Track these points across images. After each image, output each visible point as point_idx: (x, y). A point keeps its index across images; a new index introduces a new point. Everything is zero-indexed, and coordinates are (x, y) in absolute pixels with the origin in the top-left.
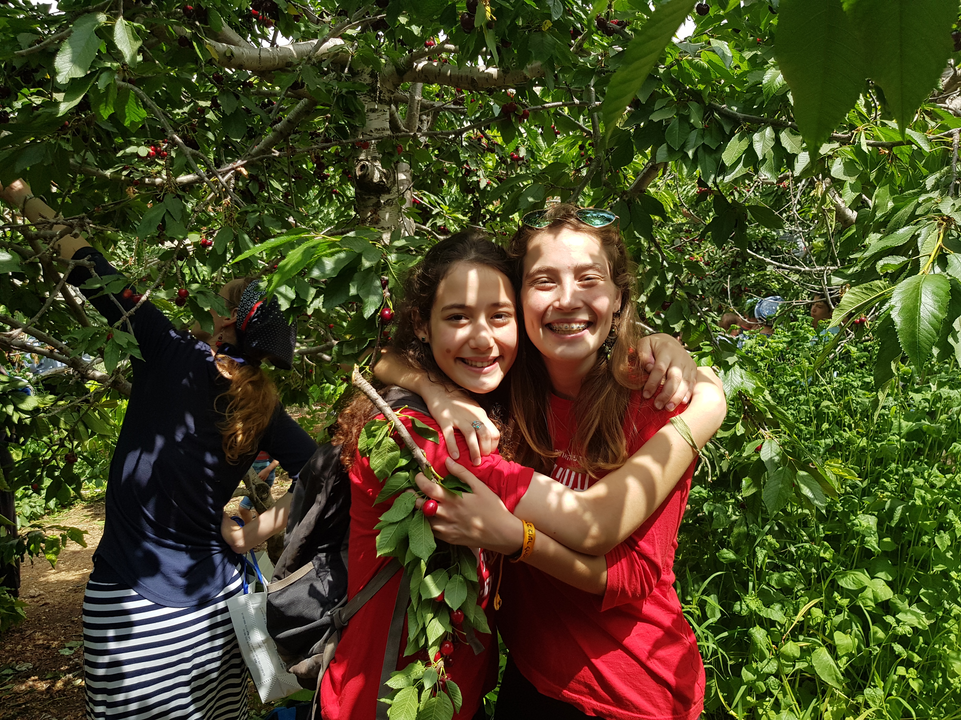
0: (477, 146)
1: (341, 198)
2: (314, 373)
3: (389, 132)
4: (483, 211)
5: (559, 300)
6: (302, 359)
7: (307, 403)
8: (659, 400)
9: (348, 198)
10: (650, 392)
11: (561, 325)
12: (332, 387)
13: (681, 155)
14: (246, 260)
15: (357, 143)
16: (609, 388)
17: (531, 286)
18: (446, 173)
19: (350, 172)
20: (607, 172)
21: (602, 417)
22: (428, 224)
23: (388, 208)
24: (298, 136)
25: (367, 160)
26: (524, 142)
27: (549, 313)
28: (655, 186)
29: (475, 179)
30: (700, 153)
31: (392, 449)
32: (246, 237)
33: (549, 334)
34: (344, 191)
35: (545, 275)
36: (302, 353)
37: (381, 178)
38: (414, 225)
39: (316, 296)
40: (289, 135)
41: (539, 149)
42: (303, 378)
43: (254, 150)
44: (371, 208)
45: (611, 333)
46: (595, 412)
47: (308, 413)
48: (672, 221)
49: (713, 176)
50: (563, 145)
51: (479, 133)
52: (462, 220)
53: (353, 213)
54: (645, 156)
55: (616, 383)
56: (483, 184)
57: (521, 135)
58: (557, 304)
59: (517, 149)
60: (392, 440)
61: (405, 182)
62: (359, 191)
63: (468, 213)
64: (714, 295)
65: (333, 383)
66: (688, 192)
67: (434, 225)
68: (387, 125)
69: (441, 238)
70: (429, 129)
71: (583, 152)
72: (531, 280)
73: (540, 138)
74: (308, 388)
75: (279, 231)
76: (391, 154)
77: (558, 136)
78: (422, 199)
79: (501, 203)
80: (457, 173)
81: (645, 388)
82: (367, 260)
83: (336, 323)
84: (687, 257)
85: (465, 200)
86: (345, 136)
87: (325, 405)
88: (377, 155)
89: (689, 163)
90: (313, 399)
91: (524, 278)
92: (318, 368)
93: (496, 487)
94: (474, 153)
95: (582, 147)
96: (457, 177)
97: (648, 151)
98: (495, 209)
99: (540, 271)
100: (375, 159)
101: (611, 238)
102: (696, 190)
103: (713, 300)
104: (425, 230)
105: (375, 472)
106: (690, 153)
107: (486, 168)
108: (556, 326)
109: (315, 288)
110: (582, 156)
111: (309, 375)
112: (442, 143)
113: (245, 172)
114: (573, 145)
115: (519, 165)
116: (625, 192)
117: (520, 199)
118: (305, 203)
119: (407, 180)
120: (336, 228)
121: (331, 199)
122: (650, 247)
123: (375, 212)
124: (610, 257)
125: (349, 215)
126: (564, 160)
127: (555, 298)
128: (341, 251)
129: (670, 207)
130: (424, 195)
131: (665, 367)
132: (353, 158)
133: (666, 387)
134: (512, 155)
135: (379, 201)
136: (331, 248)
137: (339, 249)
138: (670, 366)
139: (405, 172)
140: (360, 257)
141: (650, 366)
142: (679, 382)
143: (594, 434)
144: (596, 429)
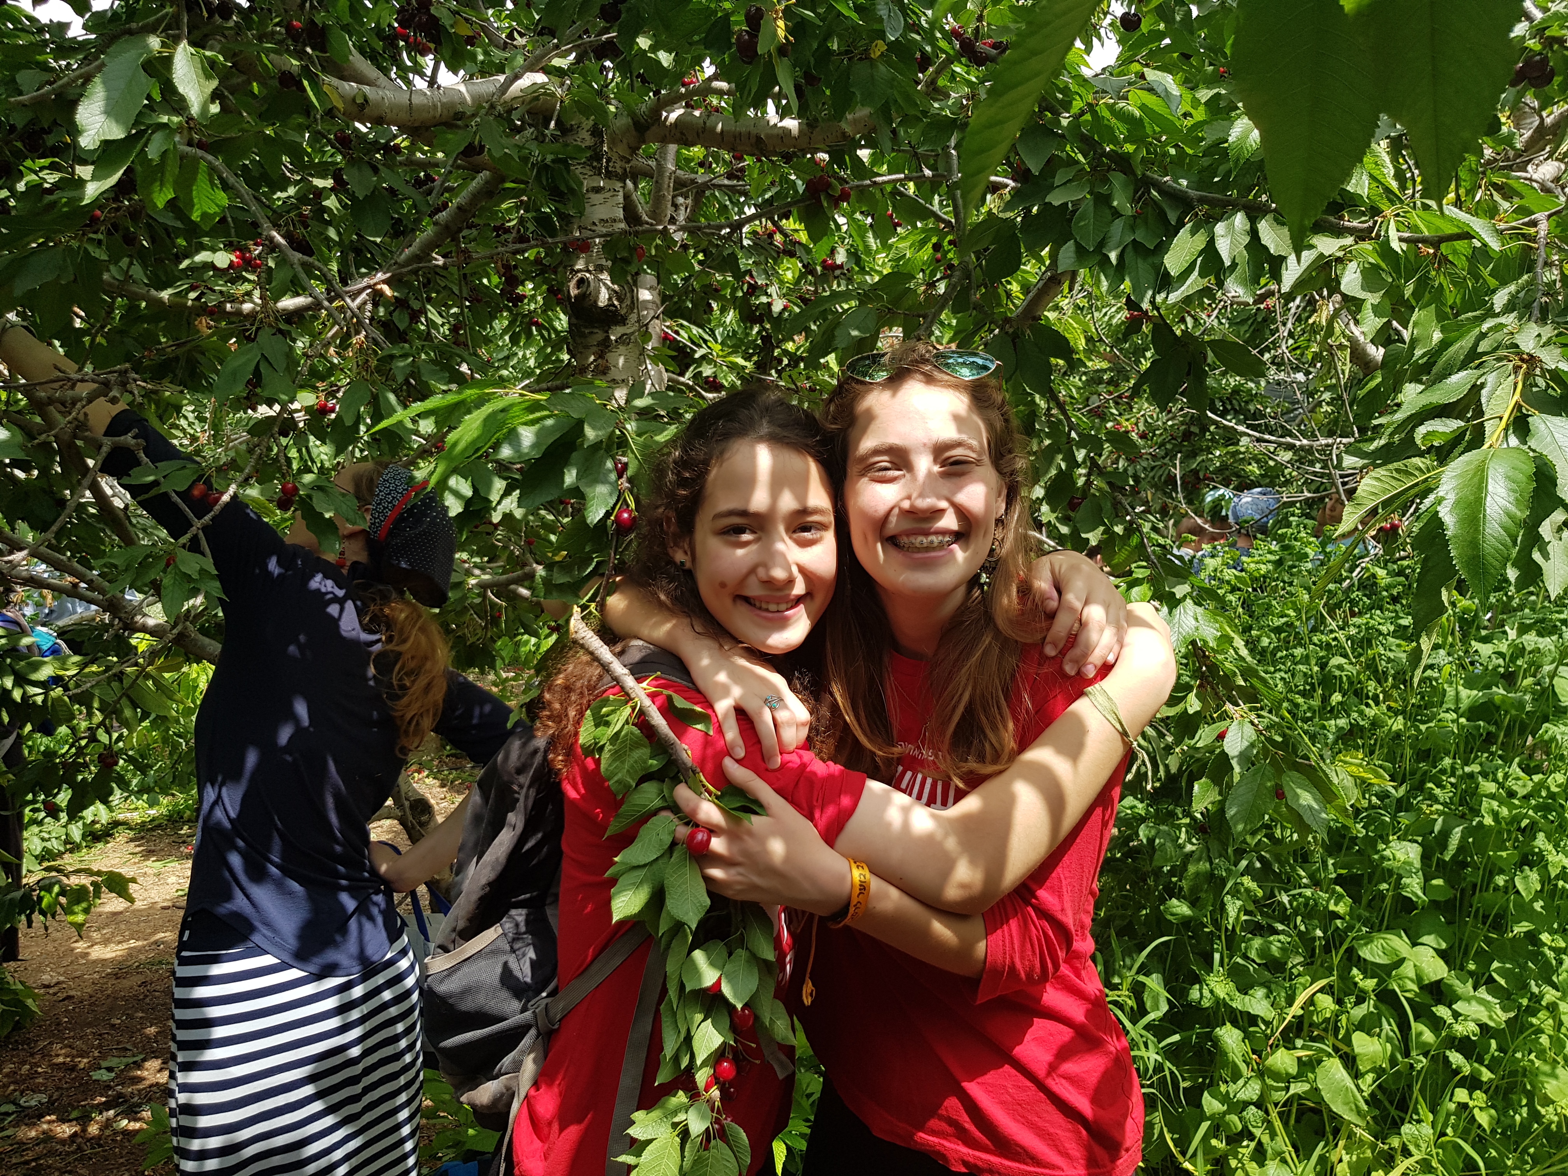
0: (767, 246)
1: (545, 333)
2: (504, 618)
3: (623, 225)
4: (776, 352)
5: (909, 497)
6: (484, 596)
7: (493, 667)
8: (1071, 661)
9: (557, 332)
10: (1055, 644)
11: (912, 539)
12: (533, 640)
13: (1098, 258)
14: (392, 430)
15: (572, 243)
16: (987, 640)
17: (863, 475)
18: (717, 290)
19: (559, 291)
20: (979, 287)
21: (974, 688)
22: (688, 374)
23: (622, 348)
24: (474, 232)
25: (588, 271)
26: (842, 239)
27: (893, 519)
28: (1057, 308)
29: (764, 299)
30: (1130, 255)
31: (637, 746)
32: (392, 397)
33: (893, 553)
34: (550, 321)
35: (885, 458)
36: (483, 587)
37: (610, 299)
38: (666, 376)
39: (507, 493)
40: (460, 230)
41: (868, 250)
42: (486, 627)
43: (403, 256)
44: (595, 349)
45: (992, 550)
46: (965, 680)
47: (495, 684)
48: (1086, 366)
49: (1150, 293)
50: (907, 244)
51: (770, 226)
52: (744, 368)
53: (566, 357)
54: (1041, 260)
55: (997, 632)
56: (777, 307)
57: (838, 227)
58: (906, 505)
59: (833, 251)
60: (636, 730)
61: (650, 305)
62: (574, 321)
63: (752, 355)
64: (1154, 486)
65: (535, 634)
66: (1110, 319)
67: (697, 376)
68: (620, 213)
70: (688, 219)
71: (939, 255)
72: (861, 466)
73: (870, 235)
74: (495, 642)
75: (444, 387)
76: (627, 261)
77: (899, 229)
78: (677, 333)
79: (806, 339)
80: (734, 290)
81: (1048, 639)
82: (594, 428)
83: (538, 536)
84: (1109, 425)
85: (747, 335)
86: (553, 232)
87: (522, 670)
88: (603, 262)
89: (1111, 272)
90: (503, 659)
91: (850, 462)
92: (510, 609)
93: (805, 805)
94: (762, 258)
95: (937, 247)
96: (734, 298)
97: (1045, 252)
98: (798, 349)
99: (875, 452)
100: (600, 269)
101: (989, 397)
102: (1124, 314)
103: (1153, 494)
104: (683, 384)
105: (610, 783)
106: (1113, 256)
107: (782, 282)
108: (904, 540)
109: (505, 479)
110: (938, 261)
111: (495, 621)
112: (710, 242)
113: (387, 290)
114: (923, 243)
115: (835, 277)
116: (1007, 320)
117: (837, 333)
118: (487, 341)
119: (653, 302)
120: (538, 380)
121: (529, 335)
122: (1049, 409)
123: (601, 356)
124: (988, 427)
125: (559, 360)
126: (909, 268)
127: (903, 494)
128: (548, 417)
129: (1082, 344)
130: (682, 326)
131: (1078, 605)
132: (565, 267)
133: (1082, 638)
134: (824, 261)
135: (608, 337)
136: (532, 412)
137: (546, 413)
138: (1086, 603)
139: (651, 289)
140: (580, 424)
141: (1054, 604)
142: (1102, 630)
143: (963, 716)
144: (966, 708)
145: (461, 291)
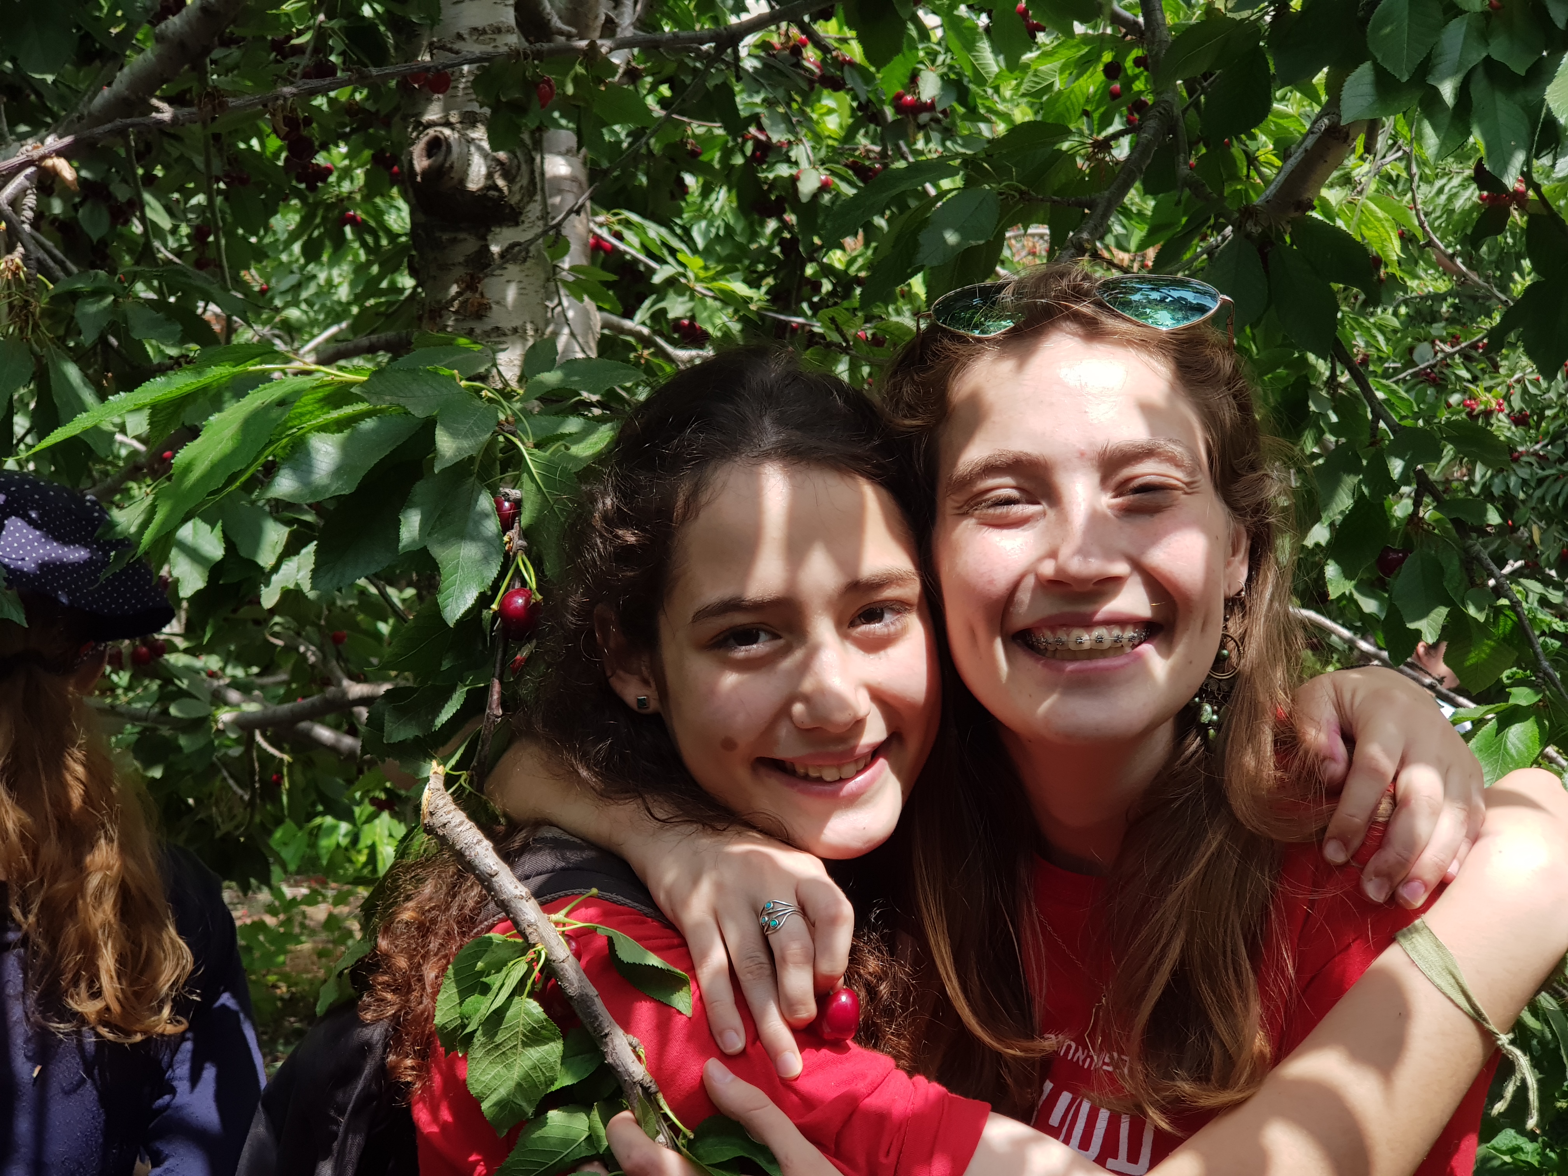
0: (788, 70)
1: (370, 240)
2: (286, 784)
3: (514, 40)
4: (809, 270)
5: (1053, 554)
6: (249, 742)
7: (266, 880)
8: (1378, 874)
9: (393, 236)
10: (1345, 843)
11: (1062, 635)
12: (344, 827)
13: (1418, 94)
14: (73, 443)
15: (416, 77)
16: (1214, 841)
17: (965, 515)
18: (695, 154)
19: (395, 159)
20: (1193, 145)
22: (642, 314)
23: (512, 269)
24: (235, 53)
25: (448, 124)
26: (933, 56)
27: (1024, 596)
28: (1347, 180)
29: (783, 170)
30: (1479, 90)
31: (534, 1037)
32: (72, 372)
33: (1026, 662)
34: (379, 215)
35: (1008, 480)
36: (246, 726)
37: (490, 176)
38: (597, 318)
39: (291, 549)
40: (207, 51)
41: (980, 79)
42: (251, 803)
43: (98, 101)
44: (460, 272)
45: (1220, 662)
46: (1172, 919)
47: (271, 910)
48: (1405, 288)
49: (1520, 158)
50: (1055, 64)
51: (795, 32)
52: (747, 301)
53: (407, 282)
54: (1311, 94)
56: (809, 184)
57: (924, 33)
58: (1048, 569)
59: (914, 78)
60: (535, 1008)
61: (566, 186)
62: (422, 218)
63: (763, 275)
65: (346, 815)
66: (1451, 199)
67: (659, 316)
68: (509, 17)
69: (683, 354)
70: (641, 23)
71: (1117, 85)
72: (961, 498)
73: (985, 47)
74: (270, 833)
75: (173, 352)
76: (519, 108)
77: (1041, 37)
78: (619, 236)
79: (867, 245)
80: (727, 154)
81: (1332, 829)
82: (454, 434)
83: (356, 627)
84: (1455, 399)
85: (754, 235)
86: (379, 56)
87: (324, 884)
88: (475, 107)
89: (1445, 119)
90: (284, 866)
91: (941, 489)
92: (298, 769)
94: (780, 93)
95: (1113, 71)
96: (728, 171)
97: (1320, 78)
98: (851, 262)
99: (991, 469)
100: (469, 120)
101: (1208, 364)
102: (1472, 195)
103: (1543, 532)
104: (631, 333)
105: (485, 1106)
106: (1447, 90)
107: (818, 138)
108: (1047, 637)
109: (287, 523)
110: (1115, 96)
111: (271, 790)
112: (682, 65)
113: (66, 170)
114: (1083, 65)
115: (921, 127)
116: (1249, 212)
117: (923, 238)
118: (260, 254)
119: (573, 179)
120: (354, 328)
121: (340, 243)
122: (1333, 376)
123: (471, 285)
124: (1210, 419)
125: (395, 289)
126: (1060, 108)
127: (1042, 549)
128: (368, 414)
129: (1394, 249)
130: (628, 223)
131: (1388, 767)
132: (405, 118)
133: (1398, 829)
134: (899, 97)
135: (486, 248)
136: (337, 407)
137: (362, 407)
138: (1403, 763)
139: (567, 153)
140: (428, 427)
141: (1337, 768)
142: (1435, 814)
143: (1167, 991)
144: (1174, 974)
145: (208, 164)
